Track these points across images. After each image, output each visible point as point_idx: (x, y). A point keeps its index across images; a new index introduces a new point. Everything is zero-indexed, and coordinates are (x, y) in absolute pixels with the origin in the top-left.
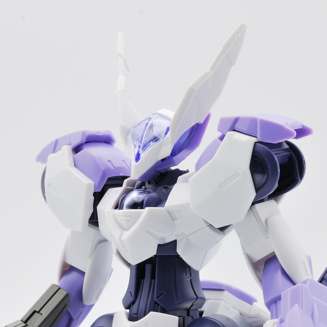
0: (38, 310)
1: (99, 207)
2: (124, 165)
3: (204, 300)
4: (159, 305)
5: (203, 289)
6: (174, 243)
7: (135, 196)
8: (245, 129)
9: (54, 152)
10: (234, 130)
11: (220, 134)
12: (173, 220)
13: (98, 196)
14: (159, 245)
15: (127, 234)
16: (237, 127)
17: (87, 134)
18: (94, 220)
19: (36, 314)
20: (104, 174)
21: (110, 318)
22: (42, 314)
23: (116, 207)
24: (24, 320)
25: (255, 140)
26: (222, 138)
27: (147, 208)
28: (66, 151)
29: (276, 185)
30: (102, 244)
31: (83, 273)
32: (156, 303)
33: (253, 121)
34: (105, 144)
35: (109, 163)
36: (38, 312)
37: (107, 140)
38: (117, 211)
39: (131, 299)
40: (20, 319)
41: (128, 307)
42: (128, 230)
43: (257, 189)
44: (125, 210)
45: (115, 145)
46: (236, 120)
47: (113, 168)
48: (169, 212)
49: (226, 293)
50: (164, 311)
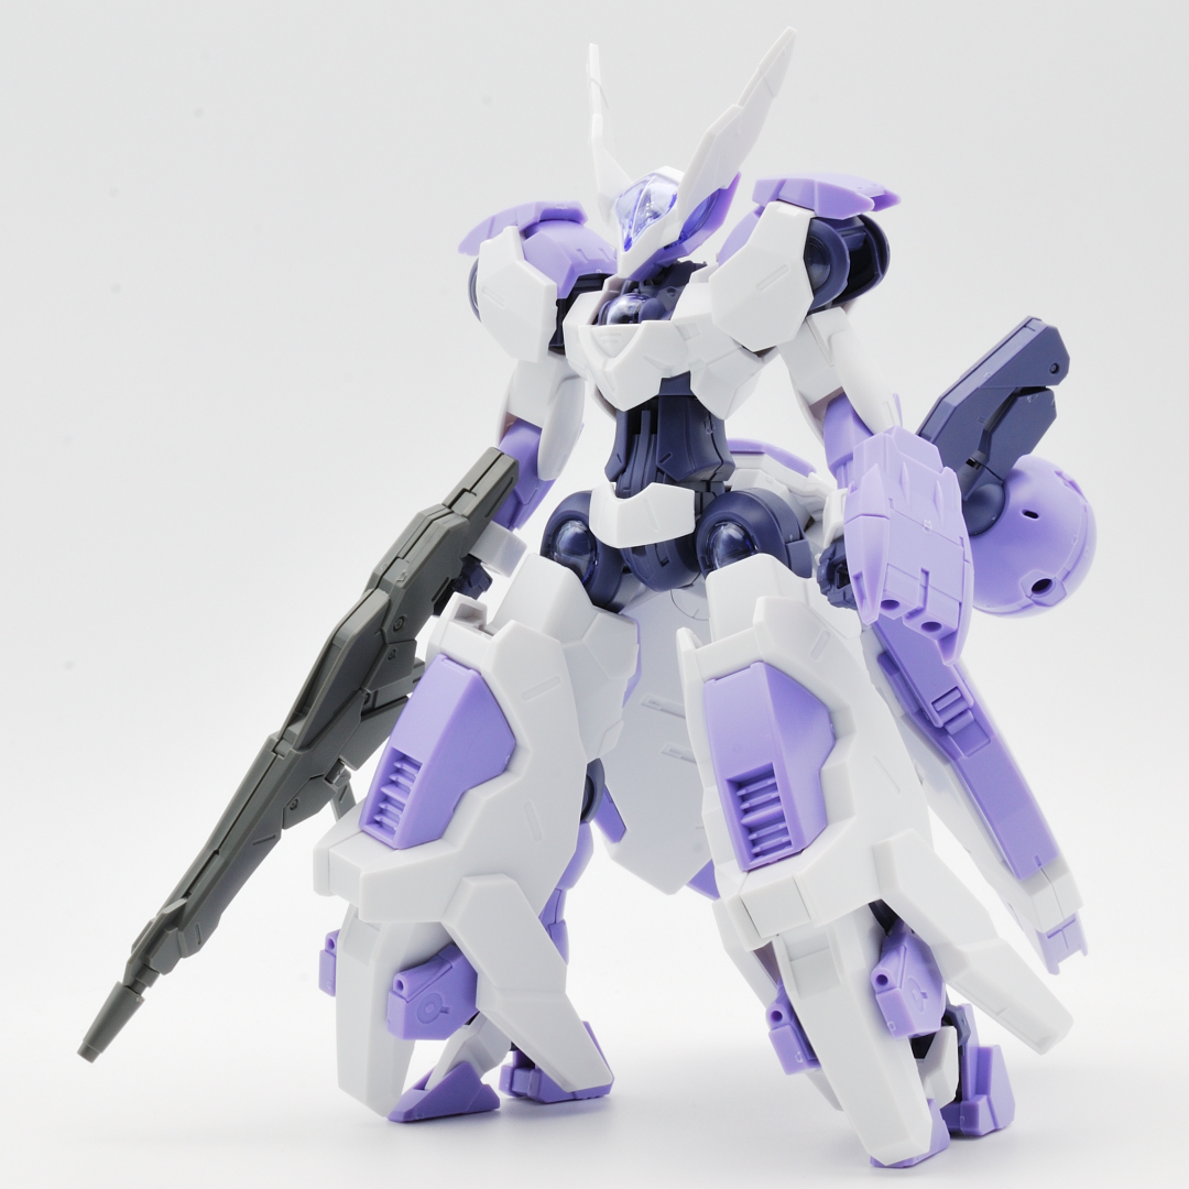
0: (468, 488)
1: (565, 323)
2: (601, 256)
3: (732, 466)
4: (663, 473)
5: (732, 453)
6: (687, 375)
7: (624, 304)
8: (795, 198)
9: (489, 236)
10: (778, 200)
11: (756, 206)
12: (685, 340)
13: (564, 306)
14: (663, 379)
15: (613, 364)
16: (783, 194)
17: (544, 208)
18: (557, 345)
19: (466, 493)
20: (572, 271)
21: (585, 497)
22: (475, 495)
23: (595, 322)
24: (448, 504)
25: (811, 214)
26: (759, 212)
27: (644, 322)
28: (511, 234)
29: (845, 284)
30: (569, 382)
31: (538, 430)
32: (658, 470)
33: (809, 186)
34: (571, 224)
35: (579, 254)
36: (470, 491)
37: (573, 217)
38: (597, 328)
39: (620, 465)
40: (441, 502)
41: (614, 479)
42: (615, 356)
43: (815, 291)
44: (610, 327)
45: (587, 225)
46: (782, 184)
47: (586, 262)
48: (677, 328)
49: (766, 457)
50: (671, 481)
